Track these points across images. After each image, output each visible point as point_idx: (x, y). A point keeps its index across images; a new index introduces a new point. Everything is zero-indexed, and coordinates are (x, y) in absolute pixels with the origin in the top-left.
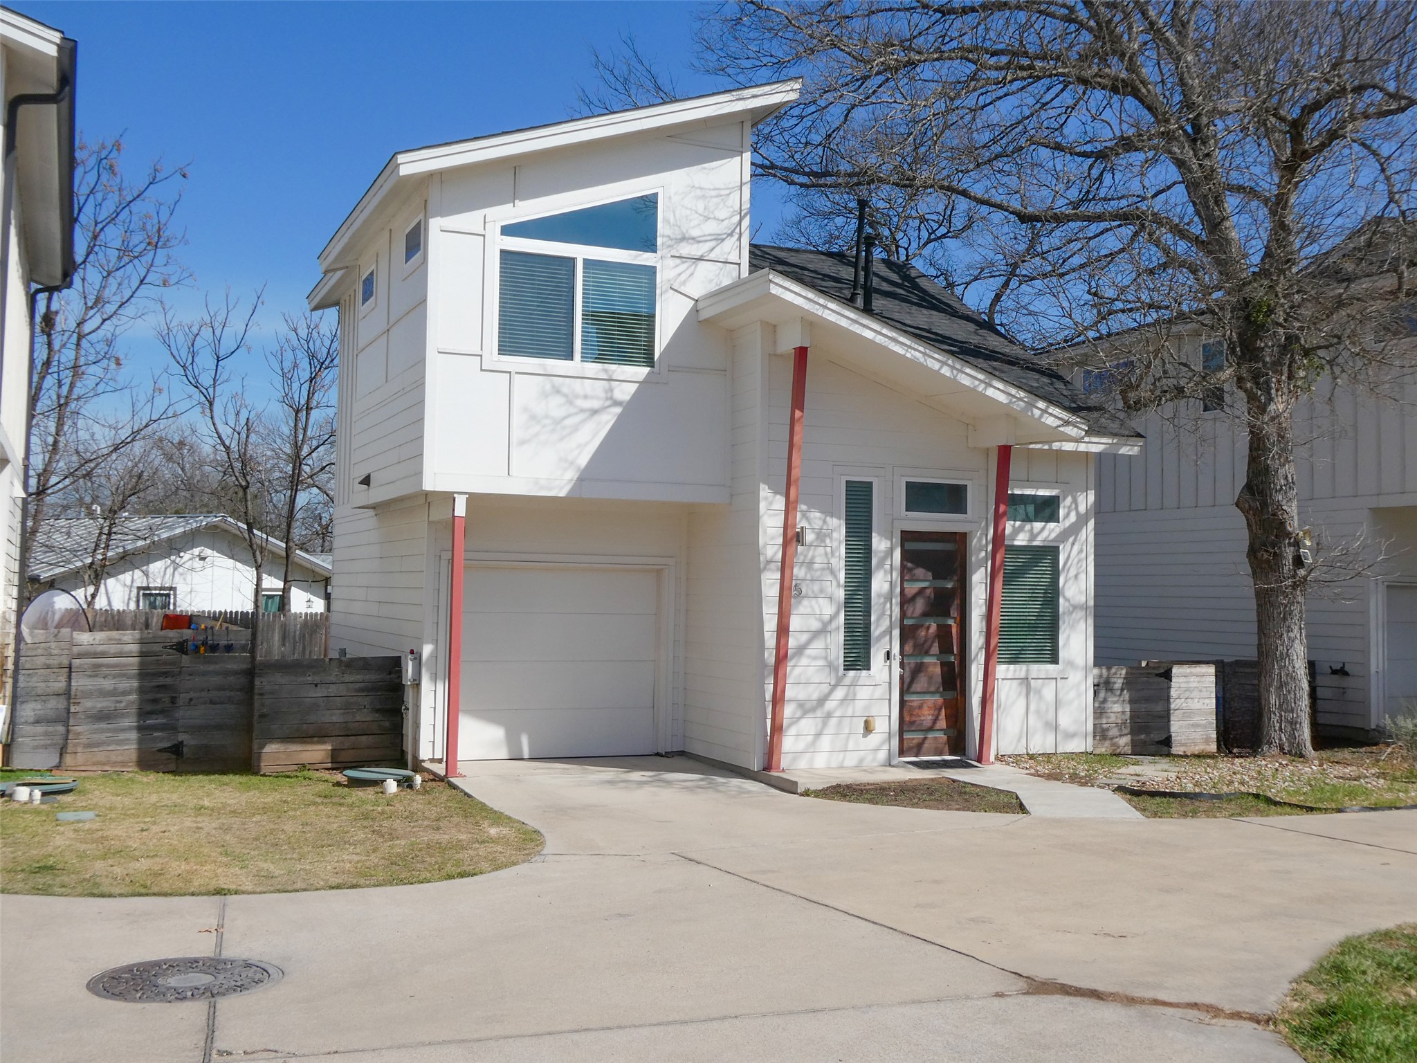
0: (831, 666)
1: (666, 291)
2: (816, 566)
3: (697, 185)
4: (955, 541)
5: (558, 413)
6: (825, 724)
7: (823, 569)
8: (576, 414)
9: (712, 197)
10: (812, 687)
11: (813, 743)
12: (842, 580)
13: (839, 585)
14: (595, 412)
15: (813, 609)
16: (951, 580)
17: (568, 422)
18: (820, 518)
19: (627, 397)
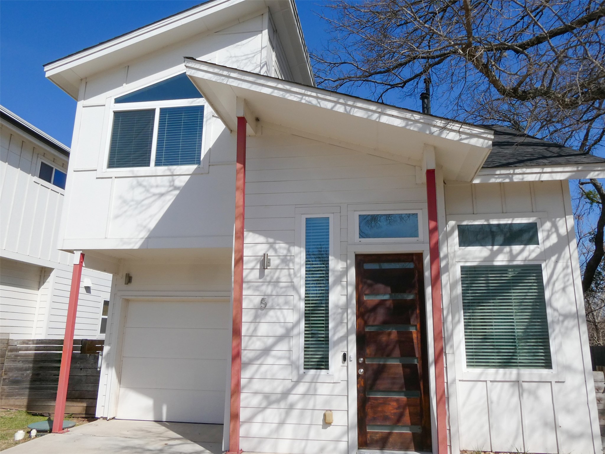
0: (293, 364)
1: (210, 119)
2: (282, 285)
3: (233, 55)
4: (412, 261)
5: (139, 198)
6: (287, 414)
7: (287, 287)
8: (151, 197)
9: (242, 60)
10: (276, 383)
11: (277, 430)
12: (303, 295)
13: (300, 299)
14: (162, 195)
15: (278, 318)
16: (410, 292)
17: (146, 202)
18: (285, 248)
19: (183, 184)
